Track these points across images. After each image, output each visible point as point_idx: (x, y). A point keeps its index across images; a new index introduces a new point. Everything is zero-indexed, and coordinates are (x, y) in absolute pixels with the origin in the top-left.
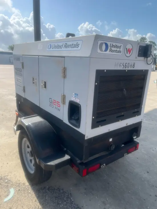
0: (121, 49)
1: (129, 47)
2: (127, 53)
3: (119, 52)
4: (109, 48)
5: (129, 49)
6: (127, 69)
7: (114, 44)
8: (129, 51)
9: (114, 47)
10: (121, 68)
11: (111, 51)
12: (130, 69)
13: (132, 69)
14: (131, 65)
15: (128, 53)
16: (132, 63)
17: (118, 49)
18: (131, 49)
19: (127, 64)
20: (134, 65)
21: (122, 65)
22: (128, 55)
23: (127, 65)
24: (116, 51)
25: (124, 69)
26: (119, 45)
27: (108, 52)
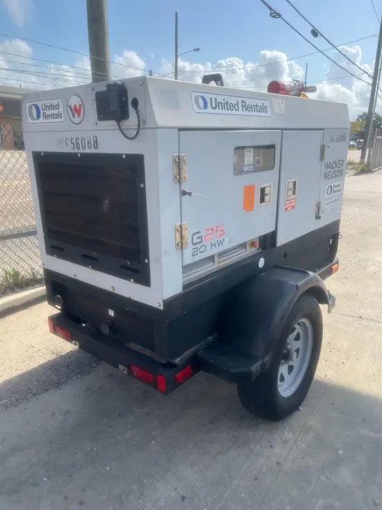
0: (61, 110)
1: (75, 101)
2: (74, 117)
3: (59, 116)
4: (42, 112)
5: (75, 106)
6: (81, 151)
7: (47, 103)
8: (76, 111)
9: (49, 109)
10: (68, 149)
11: (46, 117)
12: (87, 151)
13: (93, 151)
14: (89, 142)
15: (76, 115)
16: (89, 136)
17: (56, 112)
18: (80, 106)
19: (80, 139)
20: (96, 142)
21: (69, 142)
22: (77, 119)
23: (79, 142)
24: (53, 116)
25: (76, 151)
26: (55, 102)
27: (41, 120)
